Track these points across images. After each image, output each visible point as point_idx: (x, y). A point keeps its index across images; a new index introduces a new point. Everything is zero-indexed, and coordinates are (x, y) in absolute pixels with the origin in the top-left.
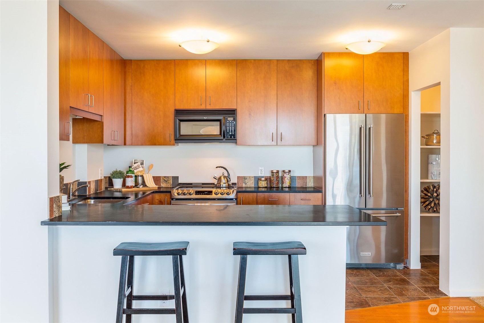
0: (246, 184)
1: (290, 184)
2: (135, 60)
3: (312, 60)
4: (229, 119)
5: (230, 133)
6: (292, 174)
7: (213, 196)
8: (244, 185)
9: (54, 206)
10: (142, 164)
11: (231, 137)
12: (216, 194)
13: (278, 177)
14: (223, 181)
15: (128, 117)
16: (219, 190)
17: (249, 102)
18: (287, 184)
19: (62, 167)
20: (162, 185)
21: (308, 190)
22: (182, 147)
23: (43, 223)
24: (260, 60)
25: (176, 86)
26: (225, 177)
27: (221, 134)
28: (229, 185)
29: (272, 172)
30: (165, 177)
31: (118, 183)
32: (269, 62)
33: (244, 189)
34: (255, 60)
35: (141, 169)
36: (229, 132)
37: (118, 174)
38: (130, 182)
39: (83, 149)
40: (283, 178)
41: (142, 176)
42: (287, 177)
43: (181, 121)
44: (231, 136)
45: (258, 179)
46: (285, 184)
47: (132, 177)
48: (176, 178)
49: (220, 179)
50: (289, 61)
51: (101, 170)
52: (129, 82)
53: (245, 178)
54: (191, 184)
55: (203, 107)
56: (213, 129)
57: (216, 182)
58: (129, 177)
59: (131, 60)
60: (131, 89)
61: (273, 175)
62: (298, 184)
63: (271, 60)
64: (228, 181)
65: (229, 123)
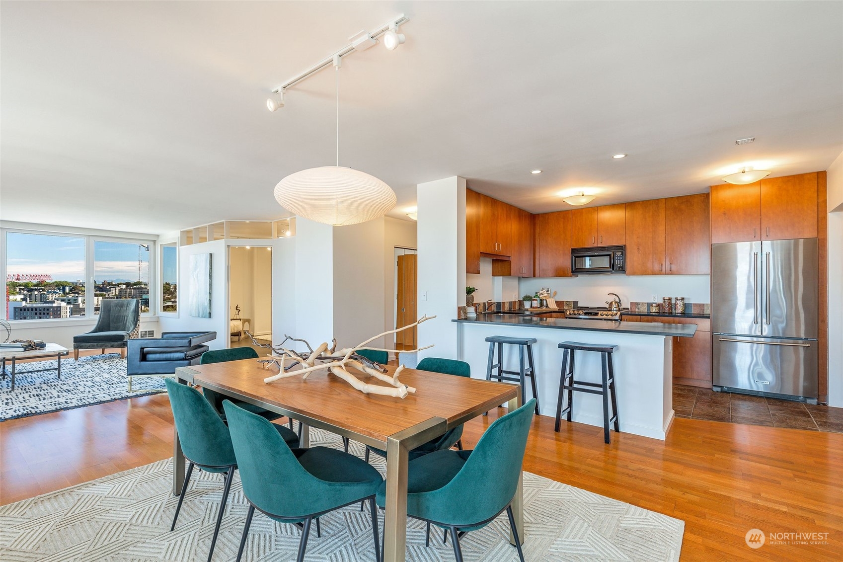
0: (639, 309)
1: (685, 310)
2: (541, 214)
3: (704, 194)
4: (617, 253)
5: (619, 266)
6: (686, 302)
7: (599, 317)
8: (637, 310)
9: (461, 312)
10: (548, 291)
11: (619, 269)
12: (601, 315)
13: (670, 303)
14: (614, 305)
15: (537, 256)
16: (610, 312)
17: (638, 238)
18: (680, 309)
19: (470, 291)
20: (564, 307)
21: (705, 316)
22: (581, 278)
23: (453, 321)
24: (649, 201)
25: (573, 230)
26: (616, 302)
27: (610, 267)
28: (619, 309)
29: (664, 299)
30: (567, 302)
31: (527, 305)
32: (657, 201)
33: (637, 313)
34: (643, 201)
35: (546, 295)
36: (618, 264)
37: (528, 298)
38: (536, 304)
39: (499, 280)
40: (676, 304)
41: (546, 300)
42: (680, 303)
43: (576, 257)
44: (620, 267)
45: (650, 305)
46: (677, 310)
47: (536, 300)
48: (576, 303)
49: (611, 303)
50: (678, 198)
51: (515, 295)
52: (538, 230)
53: (638, 304)
54: (588, 308)
55: (595, 245)
56: (604, 262)
57: (607, 306)
58: (534, 300)
59: (539, 214)
60: (539, 236)
61: (665, 302)
62: (694, 311)
63: (658, 200)
64: (618, 306)
65: (618, 257)
